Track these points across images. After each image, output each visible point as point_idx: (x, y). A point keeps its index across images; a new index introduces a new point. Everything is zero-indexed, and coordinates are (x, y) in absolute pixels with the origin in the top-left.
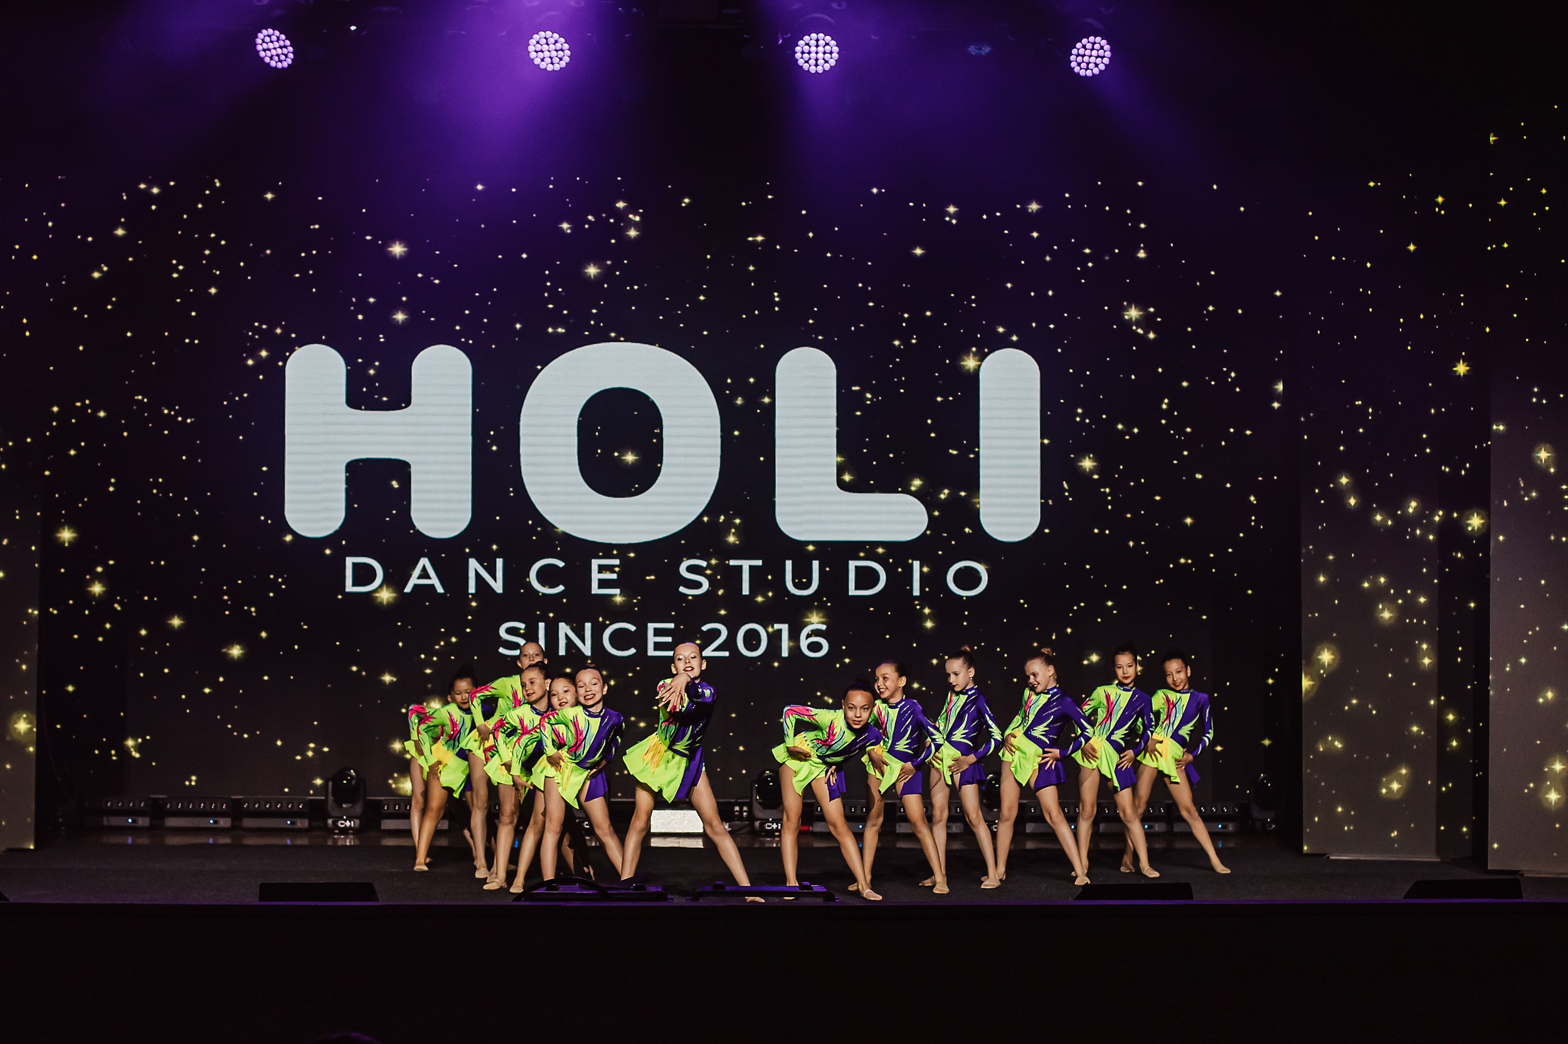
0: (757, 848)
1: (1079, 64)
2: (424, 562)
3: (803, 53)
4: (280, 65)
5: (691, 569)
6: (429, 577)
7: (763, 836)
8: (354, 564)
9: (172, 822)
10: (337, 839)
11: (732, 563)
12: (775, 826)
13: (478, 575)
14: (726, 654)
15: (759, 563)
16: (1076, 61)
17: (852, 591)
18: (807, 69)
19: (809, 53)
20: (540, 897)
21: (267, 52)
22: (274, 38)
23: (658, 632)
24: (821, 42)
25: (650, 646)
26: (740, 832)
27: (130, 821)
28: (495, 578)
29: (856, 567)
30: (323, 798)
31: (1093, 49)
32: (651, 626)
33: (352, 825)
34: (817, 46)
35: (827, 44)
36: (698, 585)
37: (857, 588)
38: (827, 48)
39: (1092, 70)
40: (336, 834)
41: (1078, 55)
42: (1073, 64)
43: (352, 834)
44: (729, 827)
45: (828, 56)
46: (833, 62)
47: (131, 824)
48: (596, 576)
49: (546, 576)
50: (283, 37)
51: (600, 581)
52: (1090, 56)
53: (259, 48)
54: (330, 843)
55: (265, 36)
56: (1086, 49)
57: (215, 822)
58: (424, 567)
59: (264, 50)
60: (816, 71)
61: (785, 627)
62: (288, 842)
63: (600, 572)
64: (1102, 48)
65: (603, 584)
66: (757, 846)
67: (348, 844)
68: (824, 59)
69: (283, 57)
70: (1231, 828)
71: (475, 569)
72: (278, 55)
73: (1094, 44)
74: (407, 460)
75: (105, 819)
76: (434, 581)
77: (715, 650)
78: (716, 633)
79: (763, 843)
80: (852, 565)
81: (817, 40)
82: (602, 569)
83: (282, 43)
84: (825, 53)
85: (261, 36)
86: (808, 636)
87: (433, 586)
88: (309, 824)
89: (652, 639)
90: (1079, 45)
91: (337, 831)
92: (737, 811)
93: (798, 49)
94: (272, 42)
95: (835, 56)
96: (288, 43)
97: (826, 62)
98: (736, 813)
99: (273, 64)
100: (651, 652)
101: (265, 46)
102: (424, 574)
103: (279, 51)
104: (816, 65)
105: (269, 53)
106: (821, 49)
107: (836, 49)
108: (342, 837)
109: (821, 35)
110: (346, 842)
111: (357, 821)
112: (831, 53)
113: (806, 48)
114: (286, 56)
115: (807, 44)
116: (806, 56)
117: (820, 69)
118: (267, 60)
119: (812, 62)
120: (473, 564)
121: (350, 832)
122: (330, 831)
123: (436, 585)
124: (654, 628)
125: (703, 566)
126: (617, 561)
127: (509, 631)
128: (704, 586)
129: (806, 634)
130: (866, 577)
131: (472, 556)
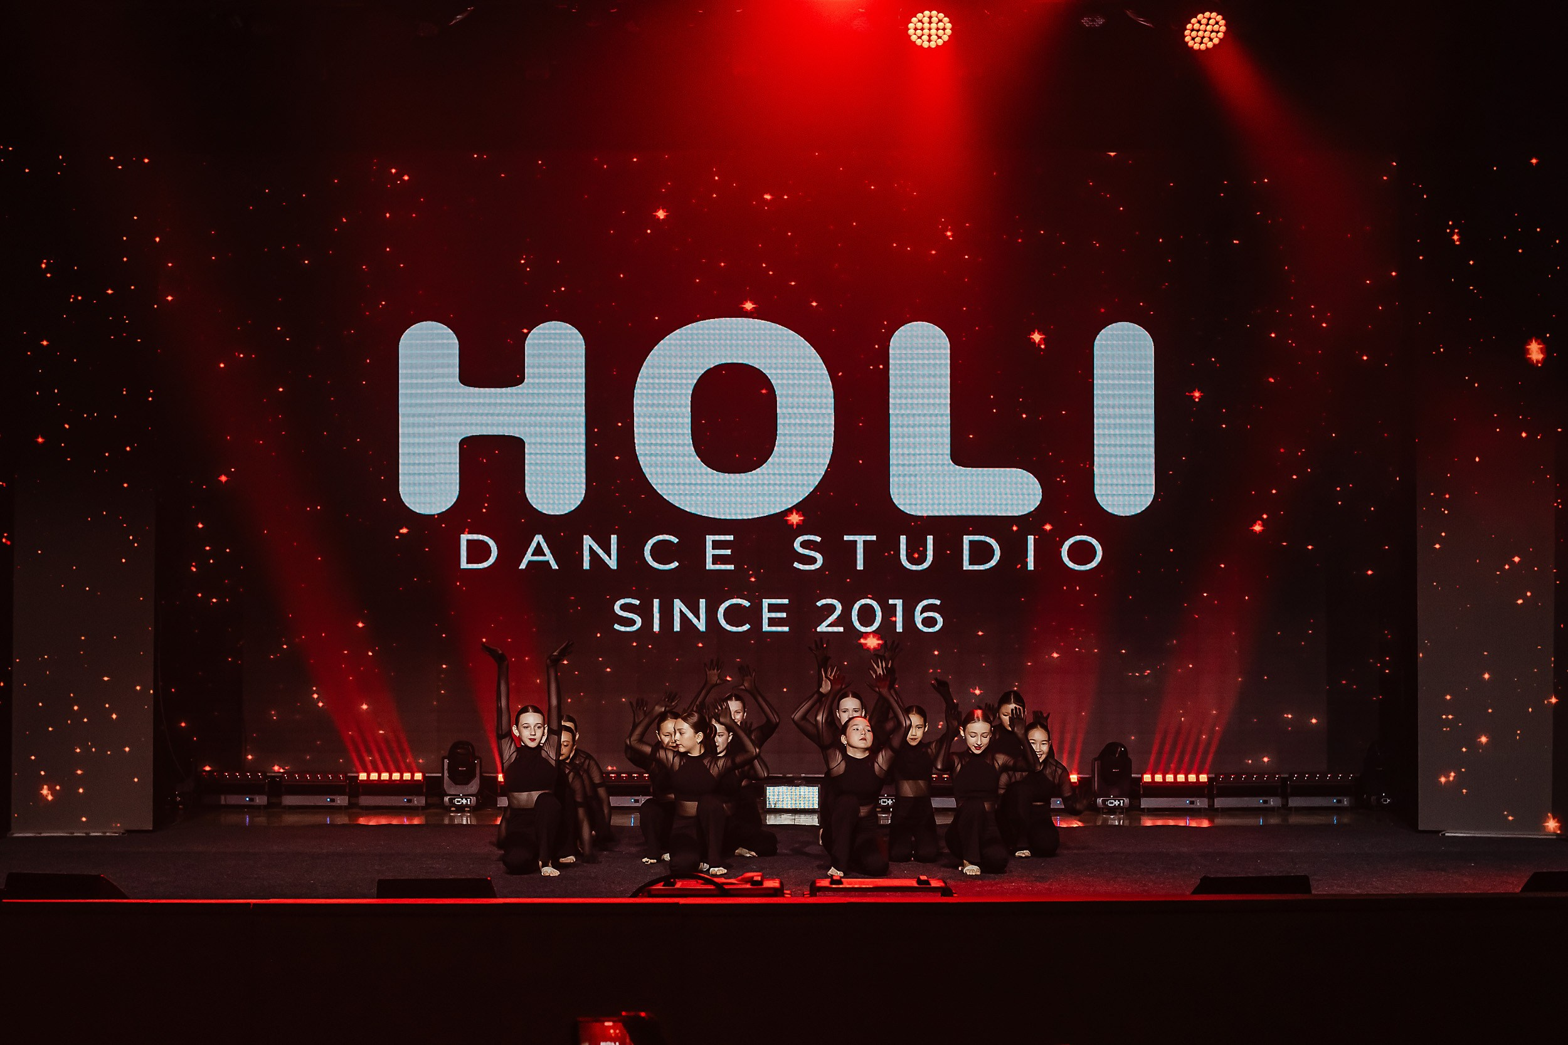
1: (1193, 39)
2: (539, 538)
3: (916, 29)
6: (545, 555)
8: (468, 541)
9: (289, 800)
10: (454, 818)
11: (846, 538)
13: (592, 552)
14: (841, 629)
15: (874, 538)
16: (1190, 35)
17: (966, 566)
18: (920, 45)
19: (922, 29)
23: (772, 608)
24: (934, 19)
25: (765, 622)
27: (247, 799)
28: (610, 556)
29: (970, 541)
30: (440, 775)
31: (1208, 24)
32: (766, 602)
33: (469, 803)
34: (930, 23)
35: (940, 21)
36: (813, 561)
37: (971, 564)
38: (941, 25)
39: (1206, 44)
40: (453, 812)
42: (1187, 39)
43: (468, 812)
45: (941, 32)
46: (946, 38)
47: (248, 803)
48: (710, 552)
49: (661, 552)
51: (714, 556)
52: (1205, 31)
54: (446, 821)
56: (1201, 24)
57: (332, 800)
58: (539, 542)
60: (929, 47)
61: (899, 603)
62: (406, 822)
63: (713, 549)
64: (1217, 23)
65: (717, 559)
67: (465, 823)
68: (937, 35)
70: (1346, 802)
71: (590, 546)
73: (1209, 19)
74: (521, 437)
75: (223, 797)
76: (549, 557)
77: (828, 626)
78: (831, 609)
80: (966, 539)
81: (930, 17)
82: (717, 545)
84: (938, 29)
86: (922, 612)
87: (548, 561)
88: (426, 801)
89: (766, 615)
90: (1194, 20)
91: (453, 809)
93: (911, 26)
95: (949, 32)
97: (939, 37)
100: (766, 628)
102: (539, 551)
104: (929, 41)
106: (934, 25)
107: (949, 26)
108: (459, 814)
109: (934, 13)
110: (462, 820)
111: (474, 799)
112: (944, 29)
113: (919, 25)
115: (920, 21)
116: (919, 32)
117: (933, 44)
119: (925, 38)
120: (588, 541)
121: (466, 809)
122: (447, 809)
123: (550, 562)
124: (769, 605)
125: (817, 542)
126: (731, 538)
127: (624, 607)
128: (818, 562)
129: (920, 609)
130: (981, 553)
131: (586, 534)
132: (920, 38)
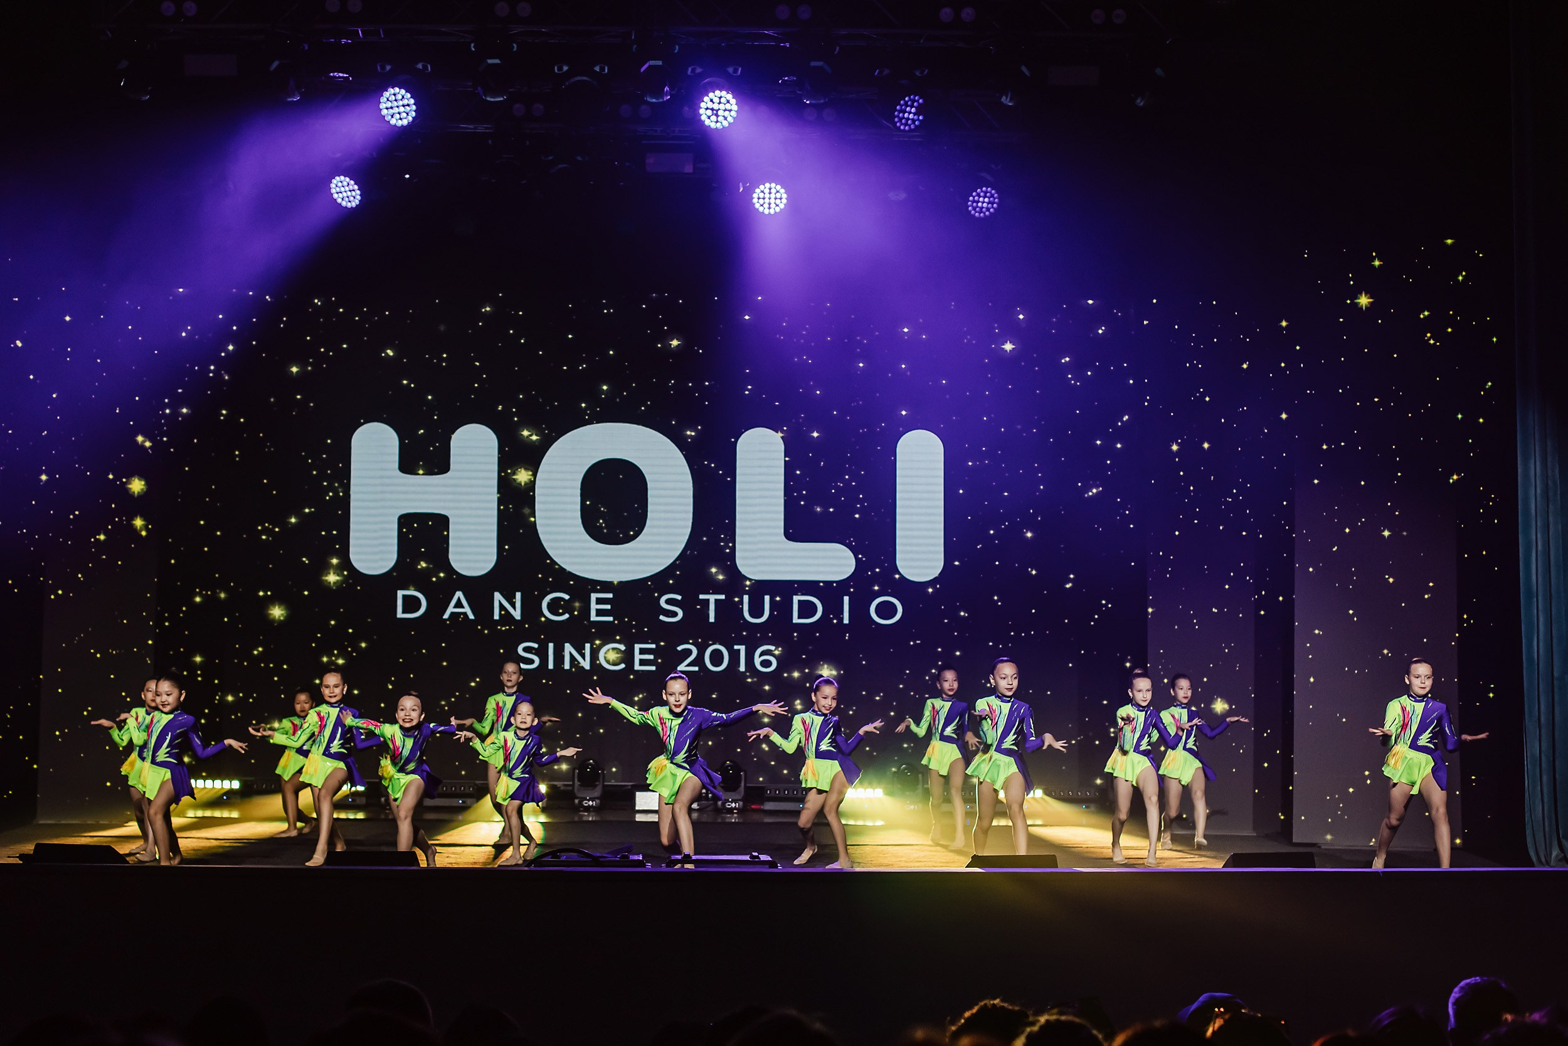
0: (719, 823)
1: (974, 208)
2: (459, 594)
3: (759, 198)
4: (349, 204)
5: (668, 602)
6: (463, 607)
7: (724, 813)
8: (404, 597)
9: (258, 798)
10: (388, 814)
11: (702, 597)
12: (733, 805)
13: (502, 607)
14: (696, 669)
15: (723, 597)
16: (972, 206)
17: (796, 620)
18: (761, 211)
19: (764, 198)
20: (549, 864)
21: (340, 194)
22: (345, 184)
23: (642, 651)
24: (773, 191)
25: (637, 662)
26: (707, 809)
27: (224, 797)
28: (514, 608)
29: (799, 601)
31: (985, 197)
32: (637, 647)
34: (770, 193)
35: (778, 192)
36: (675, 614)
37: (799, 618)
38: (778, 195)
39: (985, 213)
41: (974, 201)
42: (970, 208)
44: (698, 806)
45: (778, 201)
46: (782, 206)
47: (225, 800)
48: (594, 607)
49: (554, 606)
50: (352, 182)
51: (597, 610)
52: (983, 202)
53: (333, 191)
54: (383, 817)
55: (338, 182)
56: (980, 197)
58: (459, 599)
59: (337, 193)
60: (769, 213)
61: (742, 648)
62: (351, 816)
63: (597, 603)
64: (993, 196)
65: (600, 613)
66: (719, 820)
68: (775, 203)
69: (352, 198)
70: (1092, 808)
71: (500, 601)
72: (348, 197)
73: (986, 193)
74: (447, 515)
76: (467, 609)
77: (688, 665)
78: (689, 652)
79: (724, 818)
80: (796, 599)
81: (770, 189)
82: (599, 601)
83: (351, 188)
84: (776, 199)
85: (334, 181)
86: (761, 655)
87: (465, 614)
88: (366, 801)
89: (638, 657)
90: (974, 194)
92: (704, 793)
93: (755, 196)
94: (343, 186)
95: (784, 201)
96: (356, 187)
97: (777, 205)
98: (704, 795)
99: (344, 204)
100: (637, 667)
101: (338, 189)
102: (459, 604)
103: (349, 193)
104: (769, 208)
105: (340, 195)
106: (773, 196)
107: (785, 196)
109: (773, 185)
112: (781, 199)
113: (762, 195)
114: (354, 197)
115: (762, 192)
116: (761, 201)
117: (772, 211)
118: (339, 201)
119: (766, 206)
120: (498, 596)
123: (468, 614)
124: (640, 649)
125: (678, 600)
126: (610, 596)
127: (526, 650)
128: (679, 615)
129: (759, 653)
130: (807, 609)
131: (497, 591)
132: (762, 205)
